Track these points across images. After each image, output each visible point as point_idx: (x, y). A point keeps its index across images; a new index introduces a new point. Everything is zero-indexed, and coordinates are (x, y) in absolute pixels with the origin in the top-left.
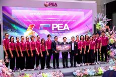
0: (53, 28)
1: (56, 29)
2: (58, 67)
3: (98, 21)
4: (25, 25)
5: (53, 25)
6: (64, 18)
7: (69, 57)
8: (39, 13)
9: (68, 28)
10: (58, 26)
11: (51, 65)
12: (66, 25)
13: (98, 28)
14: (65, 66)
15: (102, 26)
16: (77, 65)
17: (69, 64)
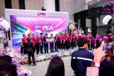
0: (43, 29)
1: (45, 29)
2: (48, 52)
3: (70, 24)
4: (26, 27)
5: (43, 27)
6: (50, 22)
7: (54, 46)
8: (34, 20)
9: (53, 29)
10: (46, 27)
11: (44, 51)
12: (51, 26)
13: (70, 28)
14: (52, 51)
15: (72, 27)
16: (59, 50)
17: (54, 50)
